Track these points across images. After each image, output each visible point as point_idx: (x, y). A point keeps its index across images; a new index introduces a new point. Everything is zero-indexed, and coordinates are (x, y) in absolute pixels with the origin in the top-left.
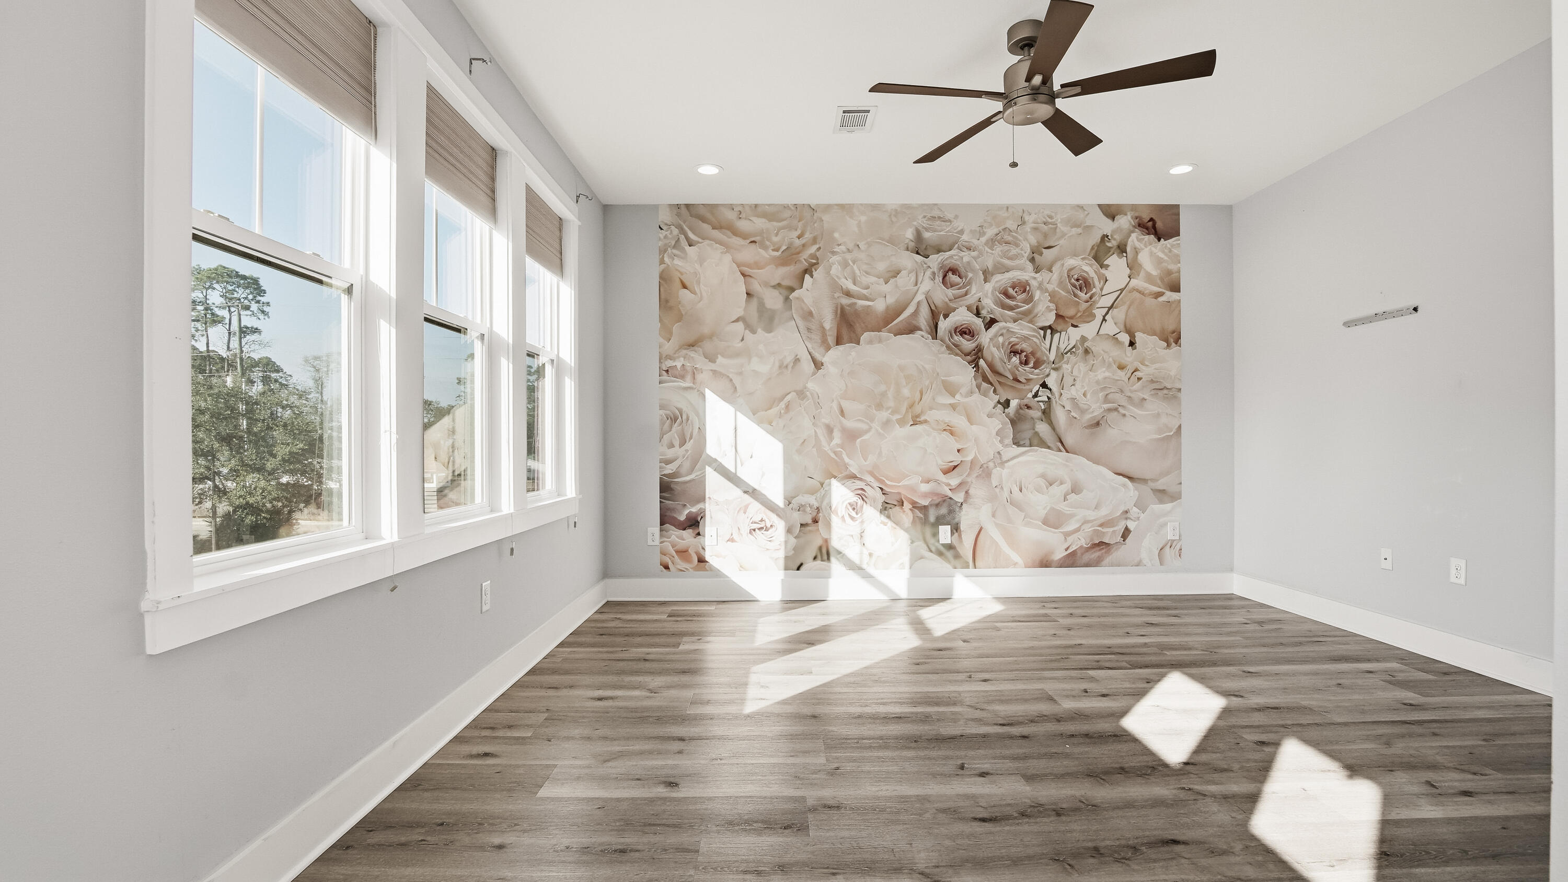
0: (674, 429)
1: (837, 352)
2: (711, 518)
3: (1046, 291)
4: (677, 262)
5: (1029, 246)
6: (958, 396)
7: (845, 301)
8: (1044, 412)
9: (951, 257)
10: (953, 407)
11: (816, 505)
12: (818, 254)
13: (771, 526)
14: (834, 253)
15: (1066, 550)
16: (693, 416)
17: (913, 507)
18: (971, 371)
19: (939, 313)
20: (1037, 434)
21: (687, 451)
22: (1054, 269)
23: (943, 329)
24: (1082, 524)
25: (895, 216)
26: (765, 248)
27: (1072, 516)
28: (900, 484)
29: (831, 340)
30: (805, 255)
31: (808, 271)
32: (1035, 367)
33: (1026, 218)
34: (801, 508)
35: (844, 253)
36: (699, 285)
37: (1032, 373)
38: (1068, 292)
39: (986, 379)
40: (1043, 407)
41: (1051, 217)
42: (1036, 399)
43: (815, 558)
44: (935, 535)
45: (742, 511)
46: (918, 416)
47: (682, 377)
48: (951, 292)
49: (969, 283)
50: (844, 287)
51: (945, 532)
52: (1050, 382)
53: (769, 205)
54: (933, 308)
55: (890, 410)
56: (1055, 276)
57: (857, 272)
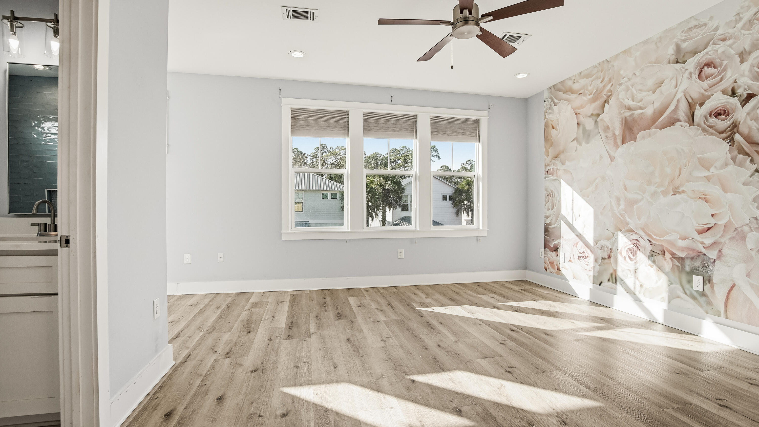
0: (550, 201)
1: (623, 149)
2: (563, 247)
4: (551, 116)
6: (712, 170)
7: (628, 114)
9: (707, 54)
10: (708, 179)
11: (610, 247)
12: (612, 89)
13: (588, 256)
14: (620, 84)
16: (556, 194)
17: (673, 257)
18: (726, 146)
19: (695, 104)
21: (554, 212)
23: (699, 116)
25: (660, 41)
26: (585, 95)
28: (664, 239)
29: (619, 141)
30: (605, 92)
31: (606, 101)
34: (602, 248)
35: (626, 82)
36: (558, 125)
39: (741, 151)
43: (609, 280)
44: (690, 281)
45: (575, 246)
46: (677, 188)
47: (552, 174)
48: (705, 84)
49: (725, 70)
50: (627, 105)
51: (698, 280)
53: (586, 70)
54: (690, 101)
55: (656, 185)
57: (635, 92)
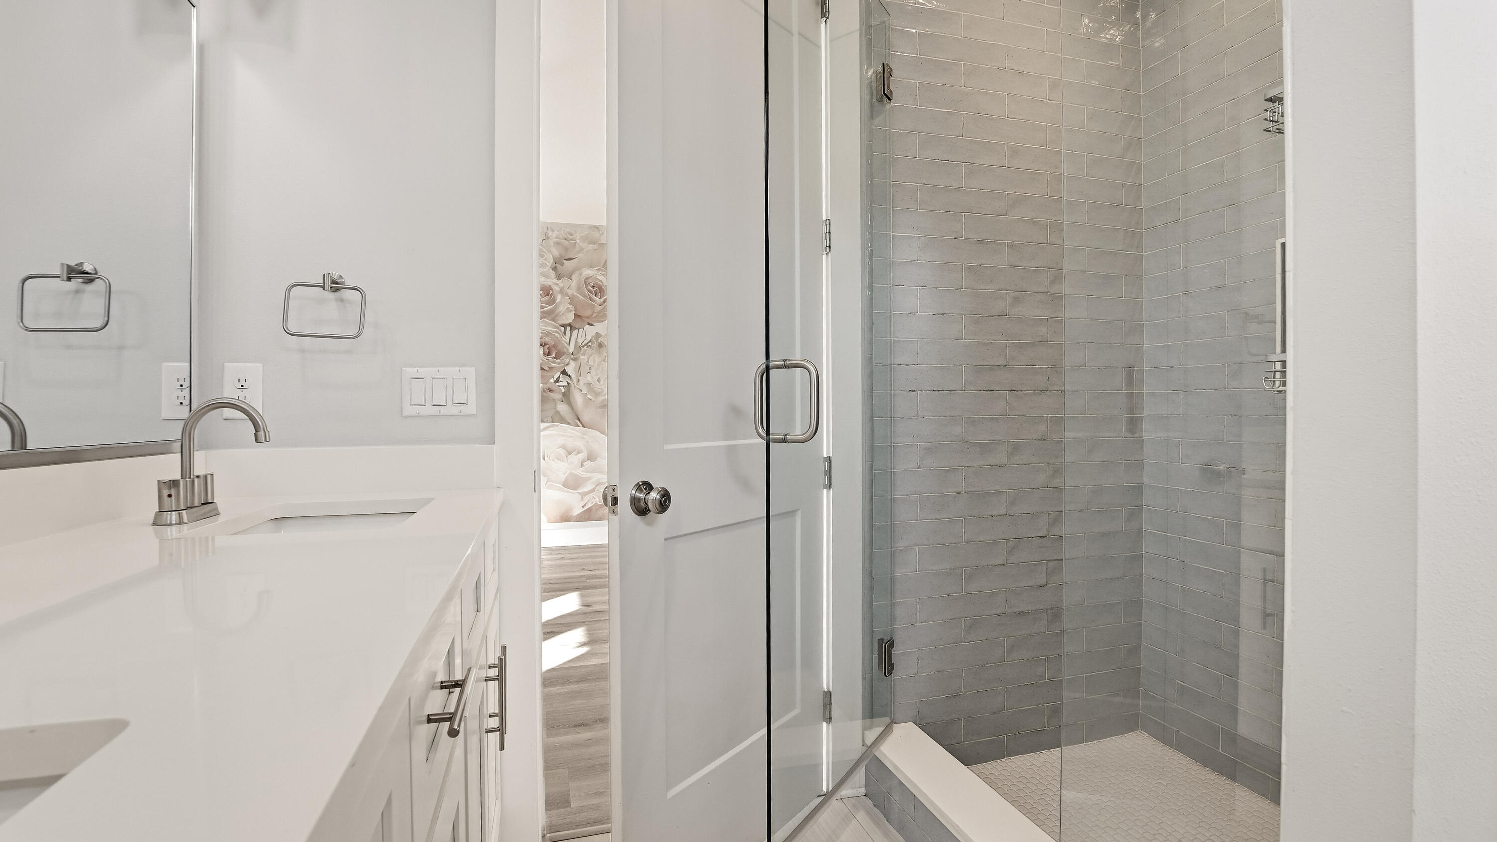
3: (567, 295)
5: (552, 257)
8: (564, 394)
15: (583, 507)
20: (558, 412)
22: (573, 277)
24: (596, 486)
27: (589, 479)
32: (556, 357)
33: (550, 234)
37: (554, 362)
38: (585, 296)
40: (563, 391)
41: (571, 235)
42: (558, 384)
52: (569, 370)
56: (574, 284)
